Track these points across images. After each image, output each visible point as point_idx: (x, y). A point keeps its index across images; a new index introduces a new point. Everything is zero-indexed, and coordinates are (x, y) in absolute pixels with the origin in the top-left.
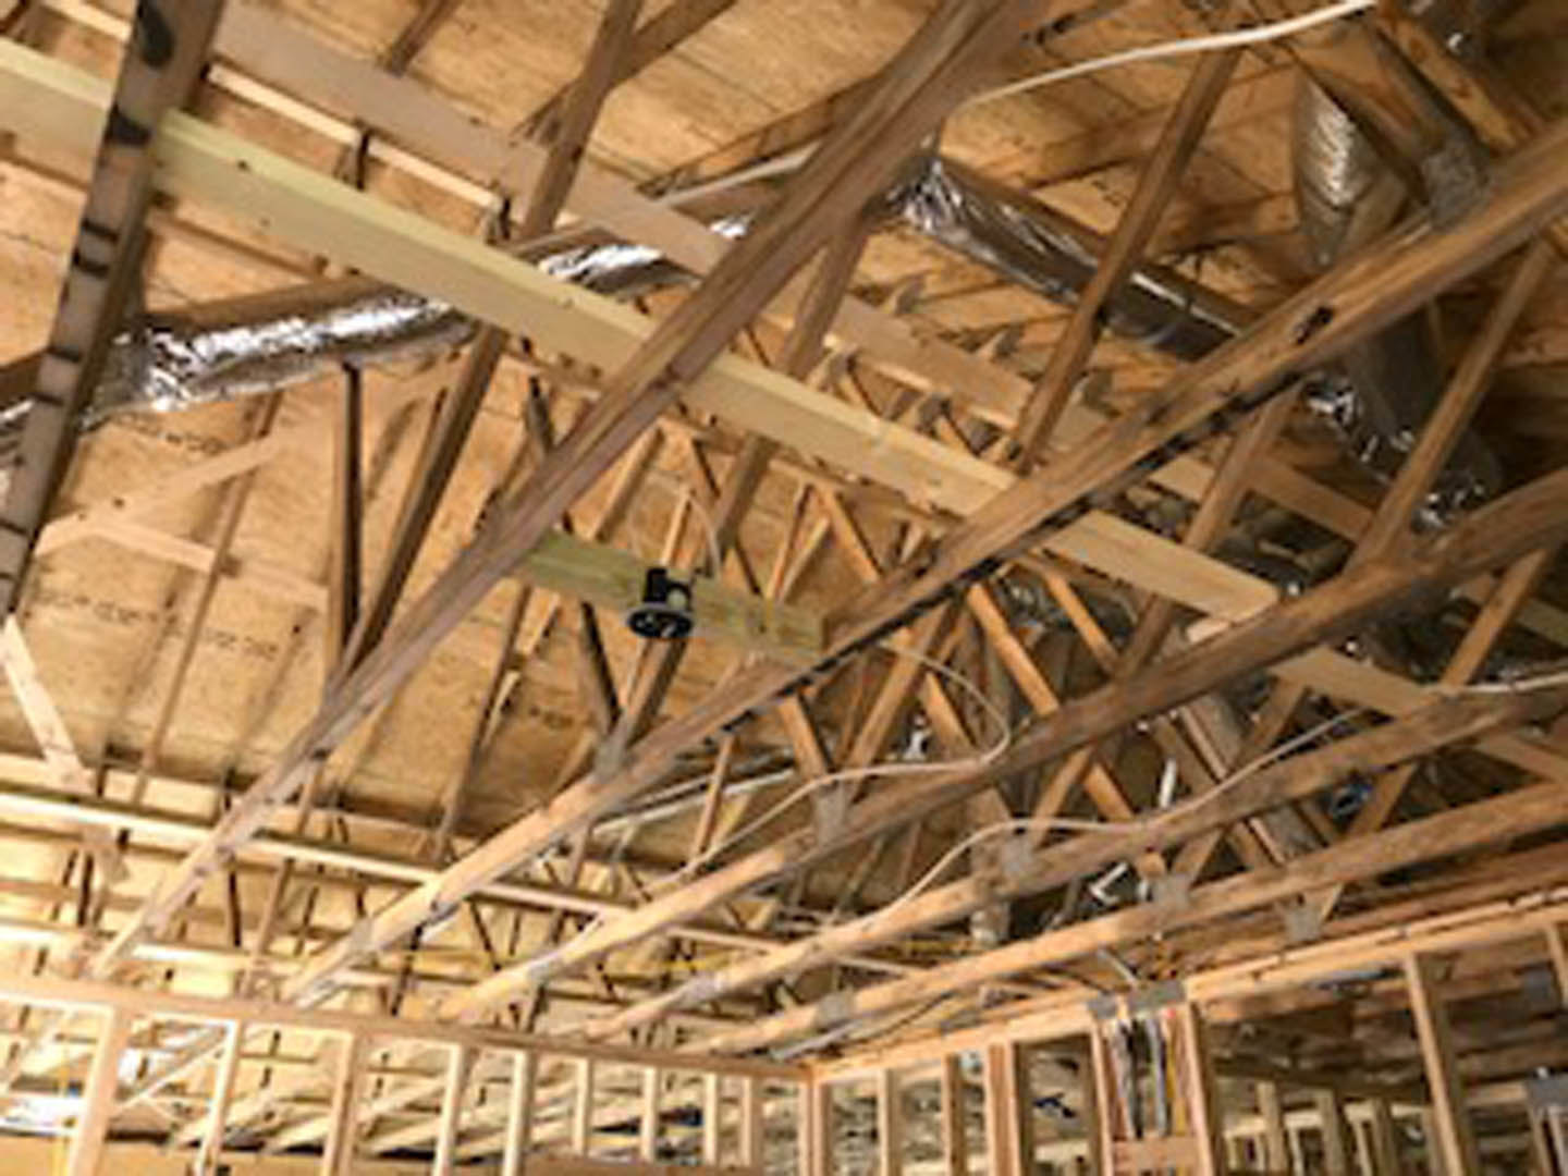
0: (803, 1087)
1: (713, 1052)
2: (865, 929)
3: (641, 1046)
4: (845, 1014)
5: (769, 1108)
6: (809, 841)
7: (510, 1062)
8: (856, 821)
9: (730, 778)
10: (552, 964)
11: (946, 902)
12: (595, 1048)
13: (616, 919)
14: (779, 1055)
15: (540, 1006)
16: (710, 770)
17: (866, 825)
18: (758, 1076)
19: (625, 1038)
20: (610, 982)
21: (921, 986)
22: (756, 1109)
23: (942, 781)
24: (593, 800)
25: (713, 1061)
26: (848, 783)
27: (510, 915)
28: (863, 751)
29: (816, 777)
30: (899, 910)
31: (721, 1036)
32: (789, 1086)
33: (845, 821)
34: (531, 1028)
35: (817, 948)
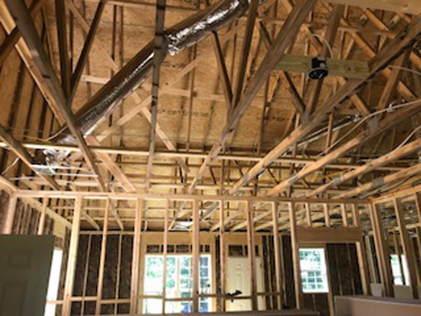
0: (369, 205)
1: (342, 198)
2: (387, 157)
3: (320, 198)
4: (382, 183)
5: (360, 212)
6: (367, 134)
7: (287, 205)
8: (383, 124)
9: (333, 127)
10: (295, 179)
11: (413, 147)
12: (308, 200)
13: (311, 165)
14: (361, 197)
15: (292, 191)
16: (327, 125)
17: (386, 125)
18: (355, 204)
19: (315, 197)
20: (308, 184)
21: (406, 173)
22: (357, 212)
23: (411, 108)
24: (302, 131)
25: (342, 200)
26: (378, 115)
28: (381, 104)
29: (367, 115)
30: (397, 151)
31: (343, 194)
32: (366, 206)
33: (379, 126)
34: (290, 196)
35: (371, 165)
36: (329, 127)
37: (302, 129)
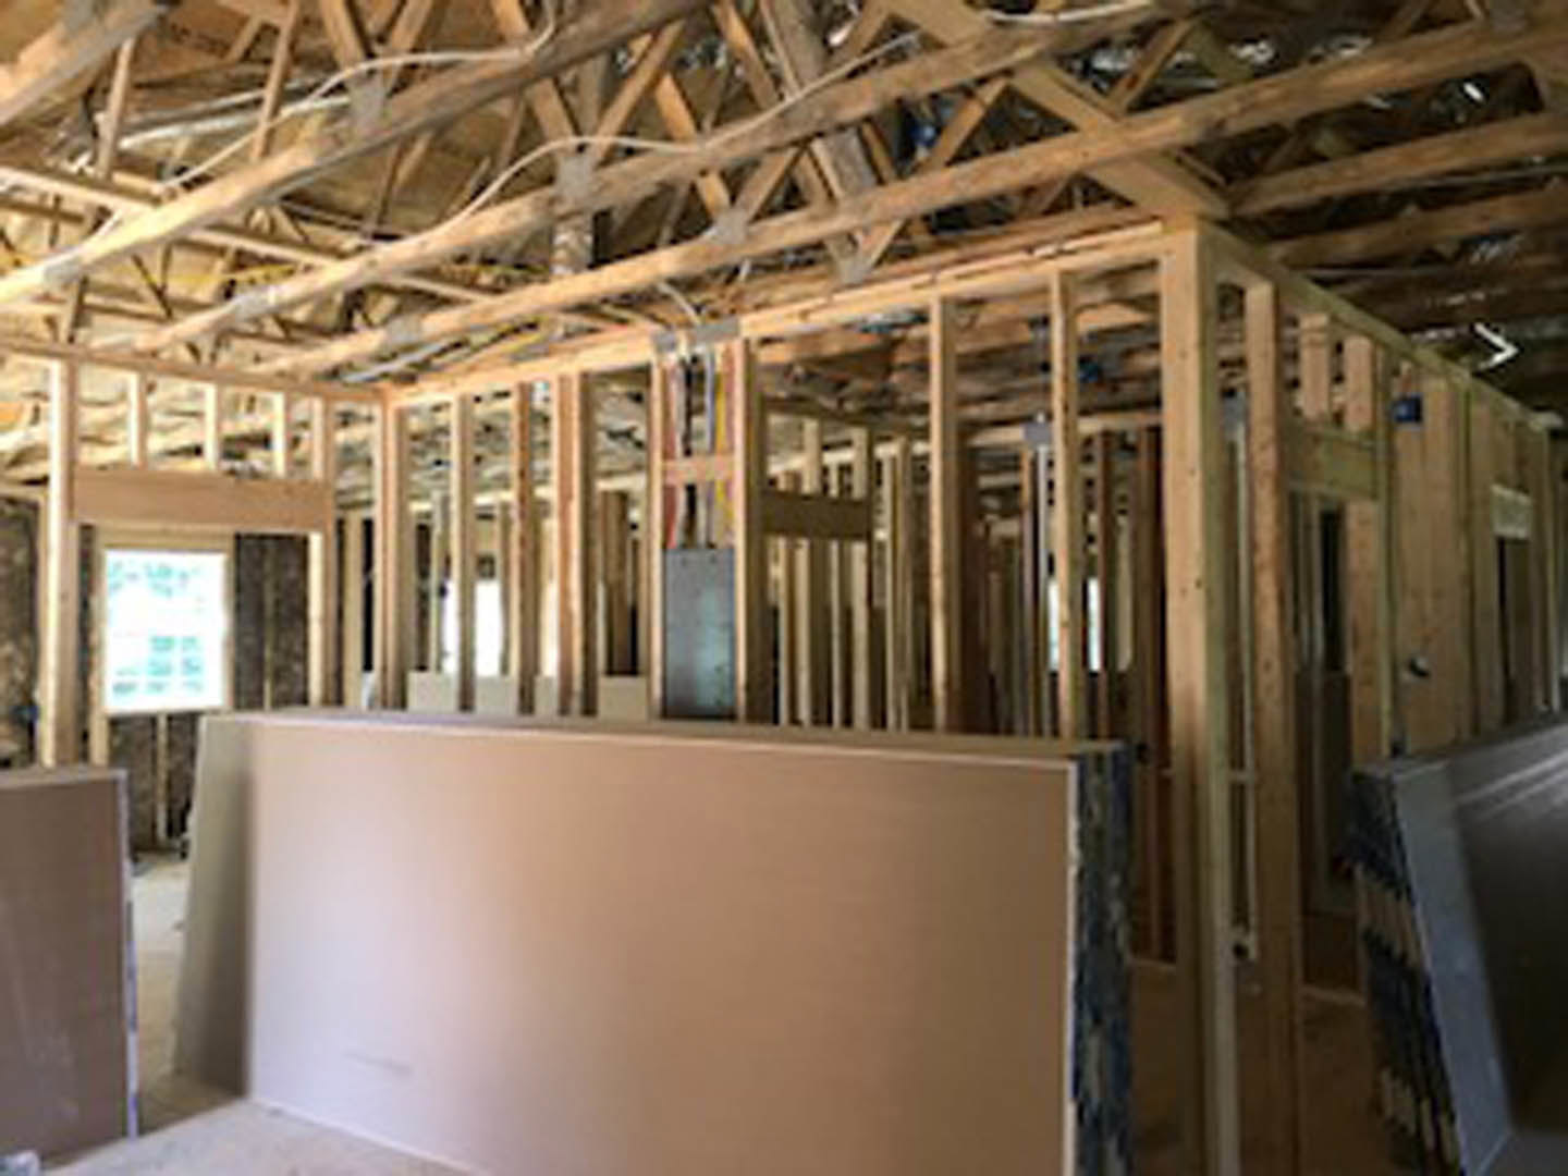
0: (377, 411)
1: (281, 374)
2: (423, 244)
3: (198, 362)
4: (414, 338)
5: (341, 437)
6: (343, 136)
7: (46, 373)
8: (395, 113)
10: (70, 263)
11: (503, 221)
12: (147, 363)
13: (135, 217)
14: (352, 378)
15: (81, 315)
16: (263, 82)
17: (406, 119)
18: (328, 400)
19: (185, 355)
20: (165, 301)
21: (488, 311)
22: (328, 436)
23: (485, 72)
25: (279, 382)
26: (386, 72)
27: (47, 224)
28: (403, 36)
29: (353, 62)
30: (454, 228)
31: (286, 359)
32: (363, 410)
33: (384, 115)
34: (71, 340)
35: (372, 264)
36: (269, 94)
37: (64, 42)
